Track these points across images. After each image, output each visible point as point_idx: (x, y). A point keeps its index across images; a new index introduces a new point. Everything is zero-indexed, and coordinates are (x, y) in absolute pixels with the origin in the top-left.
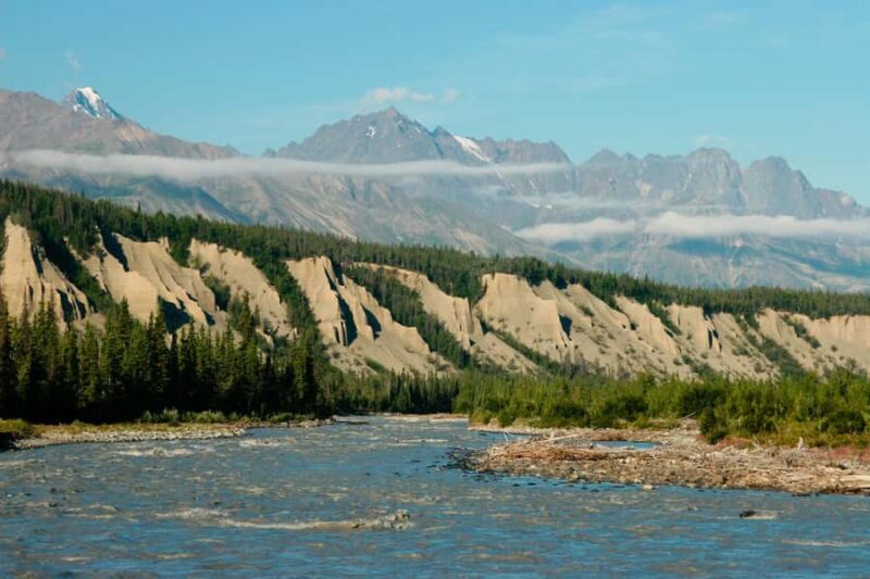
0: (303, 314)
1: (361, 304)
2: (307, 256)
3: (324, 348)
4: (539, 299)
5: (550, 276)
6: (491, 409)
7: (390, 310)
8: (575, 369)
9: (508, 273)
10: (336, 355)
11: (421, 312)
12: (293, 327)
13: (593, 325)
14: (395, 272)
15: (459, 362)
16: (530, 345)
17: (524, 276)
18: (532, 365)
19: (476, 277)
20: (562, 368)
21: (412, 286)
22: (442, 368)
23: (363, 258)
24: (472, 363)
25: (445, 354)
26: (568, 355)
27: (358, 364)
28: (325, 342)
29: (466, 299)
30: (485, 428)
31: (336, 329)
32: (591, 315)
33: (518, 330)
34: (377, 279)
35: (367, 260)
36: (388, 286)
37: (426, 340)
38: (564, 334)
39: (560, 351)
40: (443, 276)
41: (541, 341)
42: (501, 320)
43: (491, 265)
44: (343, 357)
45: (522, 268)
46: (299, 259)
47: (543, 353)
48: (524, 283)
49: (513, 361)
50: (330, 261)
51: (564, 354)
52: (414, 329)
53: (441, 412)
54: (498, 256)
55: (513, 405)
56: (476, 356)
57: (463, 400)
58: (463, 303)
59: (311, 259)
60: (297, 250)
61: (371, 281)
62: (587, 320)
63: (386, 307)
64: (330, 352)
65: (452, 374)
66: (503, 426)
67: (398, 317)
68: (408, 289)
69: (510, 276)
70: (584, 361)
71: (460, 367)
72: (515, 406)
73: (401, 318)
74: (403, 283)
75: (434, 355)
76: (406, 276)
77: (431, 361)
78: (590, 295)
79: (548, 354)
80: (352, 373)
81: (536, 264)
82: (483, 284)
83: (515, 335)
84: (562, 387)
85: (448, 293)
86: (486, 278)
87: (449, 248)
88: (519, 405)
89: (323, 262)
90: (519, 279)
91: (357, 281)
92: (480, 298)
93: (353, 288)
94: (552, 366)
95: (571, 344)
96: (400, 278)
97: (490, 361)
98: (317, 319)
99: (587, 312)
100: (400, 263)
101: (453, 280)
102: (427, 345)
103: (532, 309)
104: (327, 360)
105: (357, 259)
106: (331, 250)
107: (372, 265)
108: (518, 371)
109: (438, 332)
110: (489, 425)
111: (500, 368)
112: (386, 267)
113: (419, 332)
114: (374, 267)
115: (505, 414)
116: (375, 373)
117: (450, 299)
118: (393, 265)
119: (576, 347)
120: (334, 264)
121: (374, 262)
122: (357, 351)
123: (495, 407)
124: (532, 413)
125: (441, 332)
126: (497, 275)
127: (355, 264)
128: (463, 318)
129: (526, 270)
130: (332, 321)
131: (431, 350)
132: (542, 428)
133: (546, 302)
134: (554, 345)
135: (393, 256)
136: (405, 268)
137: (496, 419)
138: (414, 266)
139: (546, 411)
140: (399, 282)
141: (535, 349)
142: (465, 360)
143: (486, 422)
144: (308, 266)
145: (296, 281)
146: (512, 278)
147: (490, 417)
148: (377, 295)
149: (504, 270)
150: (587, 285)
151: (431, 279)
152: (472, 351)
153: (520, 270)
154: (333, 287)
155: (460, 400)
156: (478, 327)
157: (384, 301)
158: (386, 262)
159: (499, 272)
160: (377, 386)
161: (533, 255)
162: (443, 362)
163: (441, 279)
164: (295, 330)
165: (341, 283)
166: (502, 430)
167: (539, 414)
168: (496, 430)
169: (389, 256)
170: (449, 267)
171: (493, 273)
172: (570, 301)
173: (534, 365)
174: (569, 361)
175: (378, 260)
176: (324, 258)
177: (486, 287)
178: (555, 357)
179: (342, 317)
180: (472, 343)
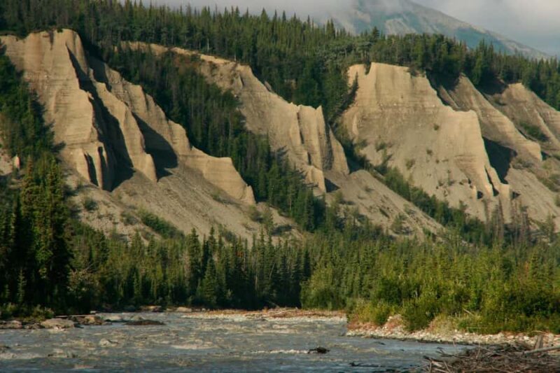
0: (31, 133)
1: (134, 115)
2: (38, 28)
3: (69, 193)
4: (449, 108)
5: (468, 69)
6: (390, 299)
7: (187, 126)
8: (511, 234)
9: (392, 62)
10: (90, 206)
11: (240, 130)
12: (13, 155)
13: (544, 155)
14: (194, 58)
15: (305, 220)
16: (431, 189)
17: (422, 67)
18: (434, 226)
19: (338, 70)
20: (488, 231)
21: (224, 85)
22: (279, 231)
23: (137, 34)
24: (329, 220)
25: (282, 205)
26: (499, 209)
27: (129, 221)
28: (71, 182)
29: (320, 108)
30: (379, 332)
31: (89, 159)
32: (542, 138)
33: (410, 164)
34: (163, 72)
35: (144, 37)
36: (182, 83)
37: (249, 180)
38: (493, 172)
39: (486, 203)
40: (280, 67)
41: (451, 183)
42: (381, 147)
43: (363, 47)
44: (103, 210)
45: (420, 53)
46: (23, 34)
47: (453, 204)
48: (423, 81)
49: (402, 218)
50: (78, 39)
51: (492, 207)
52: (228, 160)
53: (282, 306)
54: (376, 32)
55: (428, 293)
56: (337, 209)
57: (323, 285)
58: (314, 116)
59: (44, 33)
60: (20, 17)
61: (152, 73)
62: (534, 148)
63: (178, 121)
64: (78, 199)
65: (295, 240)
66: (412, 330)
67: (199, 139)
68: (219, 90)
69: (397, 68)
70: (528, 221)
71: (308, 228)
72: (434, 294)
73: (205, 142)
74: (209, 80)
75: (262, 208)
76: (214, 67)
77: (257, 218)
78: (541, 102)
79: (464, 207)
80: (117, 237)
81: (444, 46)
82: (351, 82)
83: (405, 174)
84: (499, 263)
85: (288, 97)
86: (355, 71)
87: (289, 18)
88: (439, 292)
89: (66, 38)
90: (414, 74)
91: (127, 75)
92: (344, 108)
93: (120, 88)
94: (470, 228)
95: (505, 190)
96: (204, 71)
97: (361, 218)
98: (57, 140)
99: (534, 133)
100: (203, 45)
101: (296, 74)
102: (249, 190)
103: (437, 128)
104: (74, 213)
105: (128, 36)
106: (82, 18)
107: (153, 46)
108: (411, 237)
109: (268, 168)
110: (386, 326)
111: (378, 230)
112: (179, 50)
113: (236, 165)
114: (157, 49)
115: (416, 306)
116: (158, 238)
117: (292, 108)
118: (190, 46)
119: (515, 195)
120: (86, 44)
121: (158, 41)
122: (125, 198)
123: (395, 294)
124: (465, 306)
125: (275, 167)
126: (374, 66)
127: (123, 44)
128: (315, 142)
129: (426, 57)
130: (83, 145)
131: (258, 198)
132: (483, 332)
133: (461, 113)
134: (475, 191)
135: (192, 30)
136: (212, 52)
137: (398, 316)
138: (227, 49)
139: (489, 303)
140: (202, 77)
141: (440, 197)
142: (316, 216)
143: (381, 321)
144: (39, 45)
145: (21, 73)
146: (401, 72)
147: (388, 313)
148: (163, 100)
149: (387, 58)
150: (536, 87)
151: (257, 72)
152: (330, 201)
153: (416, 57)
154: (85, 84)
155: (316, 285)
156: (340, 157)
157: (176, 109)
158: (178, 42)
159: (379, 61)
160: (164, 258)
161: (439, 31)
162: (278, 219)
163: (275, 72)
164: (16, 160)
165: (101, 78)
166: (411, 336)
167: (477, 308)
168: (400, 335)
169: (184, 29)
170: (289, 51)
171: (368, 64)
172: (504, 113)
173: (439, 226)
174: (501, 220)
175: (164, 36)
176: (67, 33)
177: (356, 87)
178: (476, 211)
179: (100, 139)
180: (330, 187)
